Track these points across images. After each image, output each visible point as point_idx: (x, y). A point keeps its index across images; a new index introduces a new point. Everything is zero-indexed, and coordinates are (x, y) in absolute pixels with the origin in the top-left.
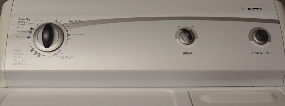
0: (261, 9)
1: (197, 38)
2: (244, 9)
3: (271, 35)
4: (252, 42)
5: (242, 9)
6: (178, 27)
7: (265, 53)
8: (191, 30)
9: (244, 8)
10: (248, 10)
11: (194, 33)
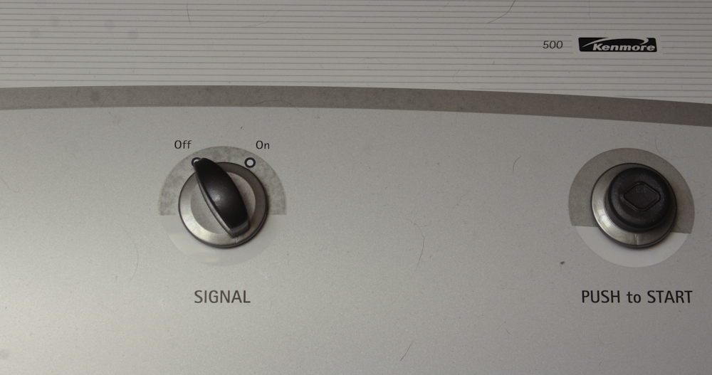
0: (652, 42)
1: (283, 209)
2: (556, 45)
3: (696, 195)
4: (586, 232)
5: (547, 45)
6: (180, 144)
7: (656, 295)
8: (250, 163)
9: (556, 39)
10: (582, 49)
11: (266, 181)
